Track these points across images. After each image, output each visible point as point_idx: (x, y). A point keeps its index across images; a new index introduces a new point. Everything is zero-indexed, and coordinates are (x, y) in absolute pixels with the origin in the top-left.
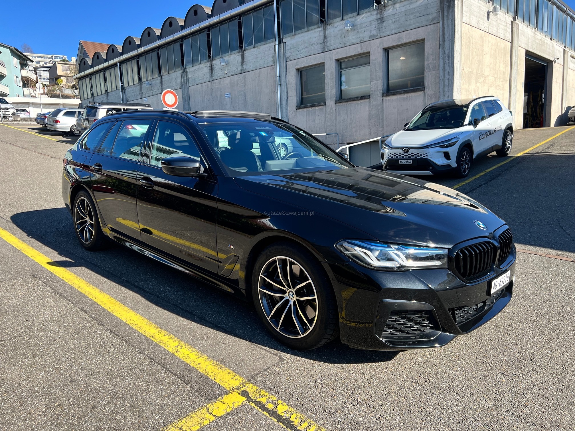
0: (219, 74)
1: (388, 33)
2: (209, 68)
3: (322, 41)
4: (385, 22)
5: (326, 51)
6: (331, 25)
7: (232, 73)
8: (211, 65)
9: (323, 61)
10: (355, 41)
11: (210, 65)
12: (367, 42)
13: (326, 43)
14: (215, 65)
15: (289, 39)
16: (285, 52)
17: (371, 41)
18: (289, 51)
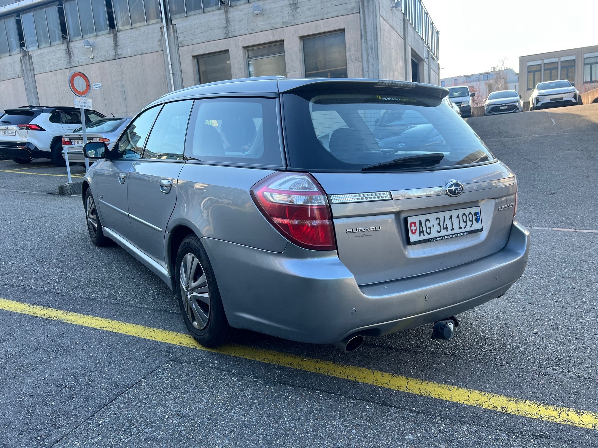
0: (81, 59)
1: (304, 20)
2: (65, 51)
3: (225, 25)
4: (299, 8)
5: (230, 36)
6: (234, 8)
7: (100, 59)
8: (68, 47)
9: (227, 49)
10: (265, 28)
11: (66, 48)
12: (280, 29)
13: (229, 28)
14: (74, 48)
15: (180, 20)
16: (176, 35)
17: (284, 28)
18: (182, 34)
